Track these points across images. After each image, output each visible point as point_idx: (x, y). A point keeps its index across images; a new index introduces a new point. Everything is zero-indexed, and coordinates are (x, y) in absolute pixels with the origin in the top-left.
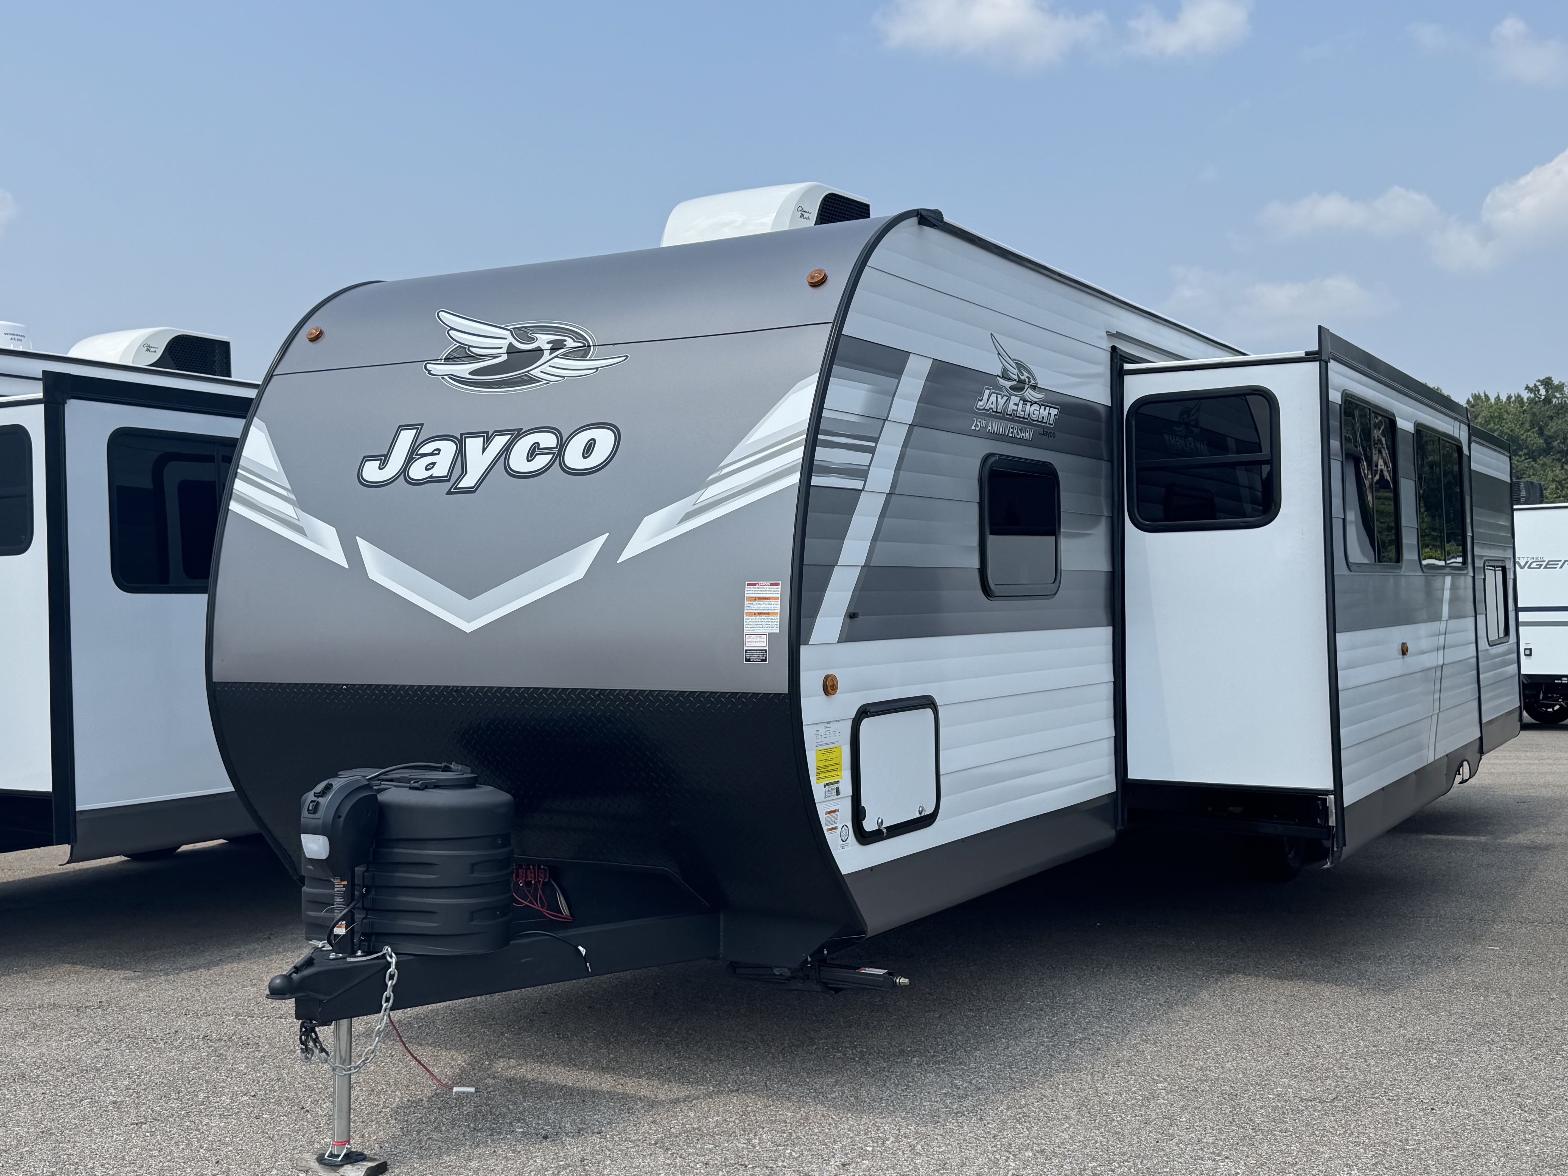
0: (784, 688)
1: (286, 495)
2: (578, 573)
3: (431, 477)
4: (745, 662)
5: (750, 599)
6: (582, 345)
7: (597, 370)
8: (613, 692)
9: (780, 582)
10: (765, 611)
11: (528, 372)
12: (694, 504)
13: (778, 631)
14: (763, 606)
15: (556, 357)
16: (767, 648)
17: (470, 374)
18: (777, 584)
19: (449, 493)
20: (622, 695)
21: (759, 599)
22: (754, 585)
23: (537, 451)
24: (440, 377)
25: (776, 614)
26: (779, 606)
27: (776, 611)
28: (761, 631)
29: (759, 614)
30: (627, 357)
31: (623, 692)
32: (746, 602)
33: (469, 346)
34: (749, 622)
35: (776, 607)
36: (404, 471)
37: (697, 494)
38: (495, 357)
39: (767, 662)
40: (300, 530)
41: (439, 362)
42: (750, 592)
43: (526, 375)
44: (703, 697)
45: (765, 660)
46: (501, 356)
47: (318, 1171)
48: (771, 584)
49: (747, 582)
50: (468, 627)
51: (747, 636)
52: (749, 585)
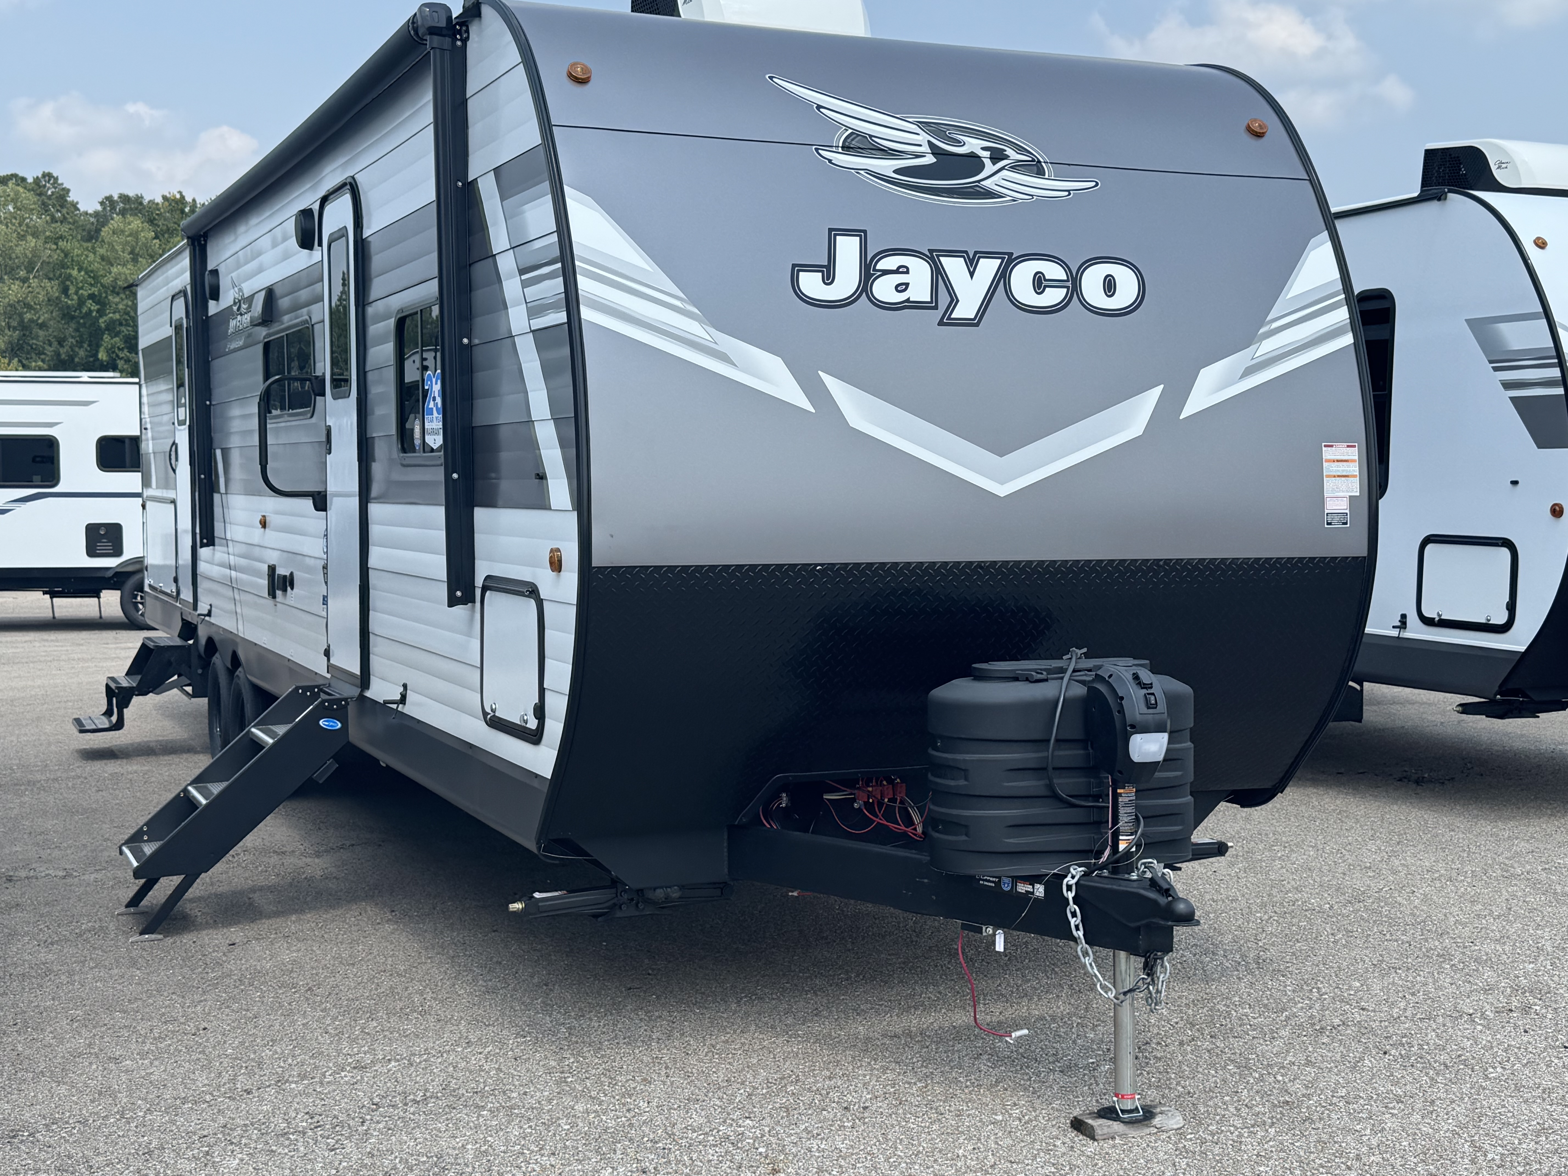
0: (1363, 552)
1: (683, 307)
2: (1136, 429)
3: (908, 300)
4: (1326, 526)
5: (1328, 461)
6: (1031, 159)
7: (1069, 194)
8: (1180, 561)
9: (1356, 444)
10: (1344, 474)
11: (979, 181)
12: (1253, 359)
13: (1358, 494)
14: (1342, 468)
15: (1003, 168)
16: (1348, 511)
17: (895, 172)
18: (1354, 446)
19: (941, 323)
20: (1191, 564)
21: (1338, 461)
22: (1332, 446)
23: (1045, 283)
24: (853, 171)
25: (1355, 476)
26: (1357, 468)
27: (1355, 474)
28: (1341, 494)
29: (1339, 476)
30: (1097, 184)
31: (1192, 561)
32: (1325, 465)
33: (871, 136)
34: (1329, 485)
35: (1354, 469)
36: (865, 289)
37: (1253, 348)
38: (917, 157)
39: (1348, 525)
40: (723, 357)
41: (834, 150)
42: (1328, 453)
43: (977, 186)
44: (1280, 563)
45: (1346, 523)
46: (925, 156)
47: (1127, 1133)
48: (1348, 446)
49: (1323, 444)
50: (1002, 490)
51: (1328, 499)
52: (1325, 446)
